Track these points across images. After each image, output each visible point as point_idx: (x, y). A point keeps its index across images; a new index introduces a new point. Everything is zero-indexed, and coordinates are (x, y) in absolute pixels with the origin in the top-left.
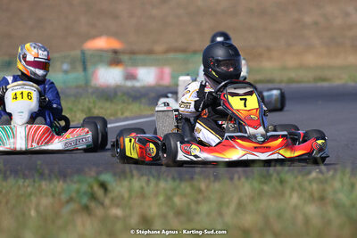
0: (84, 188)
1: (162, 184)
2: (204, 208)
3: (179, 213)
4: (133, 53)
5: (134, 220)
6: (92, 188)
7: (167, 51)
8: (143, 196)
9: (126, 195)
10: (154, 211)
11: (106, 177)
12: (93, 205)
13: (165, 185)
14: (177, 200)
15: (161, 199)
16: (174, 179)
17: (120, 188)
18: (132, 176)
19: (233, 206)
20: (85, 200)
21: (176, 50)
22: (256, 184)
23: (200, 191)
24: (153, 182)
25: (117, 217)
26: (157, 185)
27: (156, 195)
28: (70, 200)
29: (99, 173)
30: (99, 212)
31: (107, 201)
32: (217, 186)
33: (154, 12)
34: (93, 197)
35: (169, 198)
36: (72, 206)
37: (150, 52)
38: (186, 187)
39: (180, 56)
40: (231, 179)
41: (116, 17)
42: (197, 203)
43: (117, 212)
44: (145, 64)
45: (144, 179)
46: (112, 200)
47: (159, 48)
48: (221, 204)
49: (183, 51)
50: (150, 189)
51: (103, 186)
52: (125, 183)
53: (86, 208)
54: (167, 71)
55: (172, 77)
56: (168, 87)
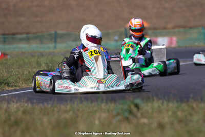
0: (126, 107)
1: (171, 105)
2: (195, 118)
3: (180, 121)
4: (155, 29)
5: (154, 125)
6: (130, 107)
7: (174, 28)
8: (160, 111)
9: (150, 111)
10: (166, 119)
11: (138, 101)
12: (131, 117)
13: (172, 105)
14: (179, 114)
15: (170, 113)
16: (177, 102)
17: (146, 107)
18: (153, 100)
20: (126, 114)
21: (179, 27)
23: (193, 108)
24: (165, 103)
25: (145, 124)
26: (168, 105)
27: (168, 111)
28: (118, 114)
29: (134, 98)
30: (134, 121)
31: (139, 115)
32: (202, 105)
33: (167, 5)
34: (131, 112)
35: (174, 113)
36: (119, 118)
37: (165, 28)
38: (184, 106)
39: (182, 30)
41: (144, 8)
42: (191, 115)
43: (145, 121)
44: (162, 35)
45: (161, 101)
46: (142, 114)
47: (170, 26)
49: (184, 27)
50: (164, 107)
51: (137, 106)
52: (150, 104)
53: (127, 119)
54: (175, 39)
55: (177, 42)
56: (175, 48)
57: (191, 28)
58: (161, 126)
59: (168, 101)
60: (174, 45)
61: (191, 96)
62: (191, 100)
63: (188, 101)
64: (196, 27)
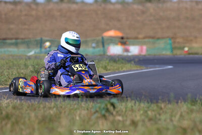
0: (103, 106)
1: (142, 105)
2: (163, 117)
3: (150, 120)
5: (128, 123)
6: (107, 106)
7: (144, 38)
8: (132, 110)
9: (124, 110)
10: (138, 118)
11: (114, 101)
12: (107, 114)
14: (149, 113)
15: (142, 112)
16: (148, 102)
17: (121, 106)
18: (127, 100)
19: (178, 116)
20: (103, 112)
21: (149, 37)
22: (189, 106)
23: (161, 109)
24: (137, 103)
25: (119, 121)
26: (139, 105)
27: (139, 110)
28: (97, 111)
29: (110, 99)
31: (114, 113)
32: (170, 106)
33: (139, 18)
34: (107, 110)
35: (146, 112)
36: (97, 115)
37: (136, 38)
38: (154, 106)
39: (151, 40)
40: (177, 103)
41: (119, 20)
42: (160, 115)
43: (120, 118)
44: (133, 44)
45: (133, 102)
46: (117, 112)
47: (141, 36)
48: (171, 116)
49: (153, 38)
50: (136, 107)
51: (113, 105)
52: (124, 104)
53: (104, 116)
54: (145, 47)
55: (147, 51)
56: (145, 56)
57: (158, 38)
58: (134, 124)
59: (140, 101)
60: (144, 53)
61: (160, 98)
62: (160, 101)
63: (157, 102)
64: (163, 38)
